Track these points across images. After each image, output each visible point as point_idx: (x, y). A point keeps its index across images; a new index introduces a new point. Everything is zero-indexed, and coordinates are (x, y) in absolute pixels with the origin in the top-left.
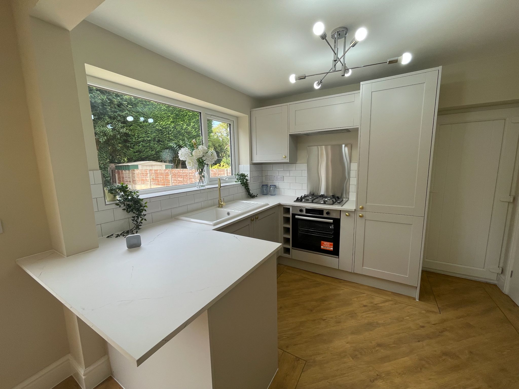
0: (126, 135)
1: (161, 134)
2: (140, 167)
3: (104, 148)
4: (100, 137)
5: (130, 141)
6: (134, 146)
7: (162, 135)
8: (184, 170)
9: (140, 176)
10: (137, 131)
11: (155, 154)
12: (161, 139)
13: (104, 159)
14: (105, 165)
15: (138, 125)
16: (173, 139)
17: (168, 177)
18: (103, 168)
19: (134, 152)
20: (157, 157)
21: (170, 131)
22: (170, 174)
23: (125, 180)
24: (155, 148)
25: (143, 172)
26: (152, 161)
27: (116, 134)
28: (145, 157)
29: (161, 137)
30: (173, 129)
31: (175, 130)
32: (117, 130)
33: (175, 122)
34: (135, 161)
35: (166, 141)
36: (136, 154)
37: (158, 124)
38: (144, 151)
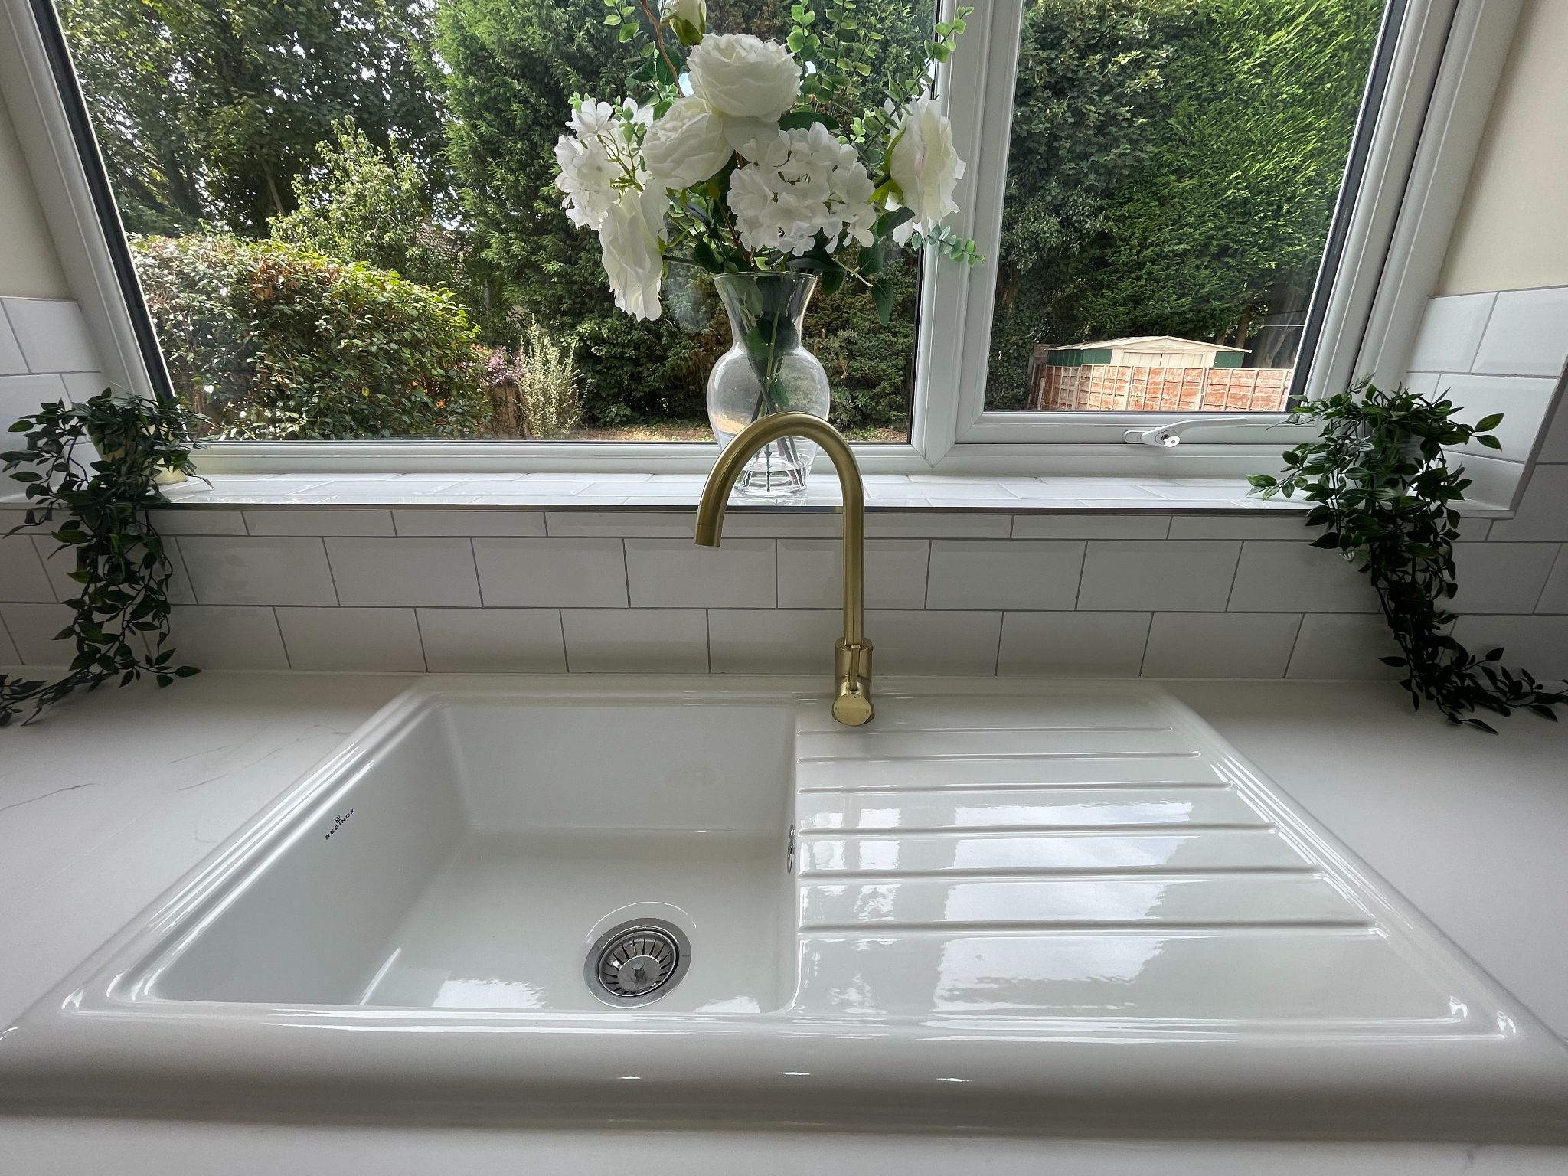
0: (1104, 239)
1: (1238, 223)
2: (1117, 358)
3: (1028, 294)
4: (1022, 256)
5: (1111, 261)
6: (1119, 278)
7: (1242, 223)
8: (1265, 374)
9: (1100, 390)
10: (1145, 221)
11: (1191, 310)
12: (1231, 245)
13: (1023, 328)
14: (1020, 348)
15: (1155, 195)
16: (1292, 239)
17: (1189, 400)
18: (1015, 358)
19: (1115, 304)
20: (1198, 321)
21: (1290, 200)
22: (1200, 388)
23: (1059, 401)
24: (1196, 284)
25: (1113, 374)
26: (1167, 337)
27: (1071, 239)
28: (1148, 322)
29: (1236, 235)
30: (1305, 190)
31: (1317, 192)
32: (1076, 224)
33: (1331, 150)
34: (1110, 338)
35: (1256, 250)
36: (1122, 309)
37: (1237, 177)
38: (1150, 298)
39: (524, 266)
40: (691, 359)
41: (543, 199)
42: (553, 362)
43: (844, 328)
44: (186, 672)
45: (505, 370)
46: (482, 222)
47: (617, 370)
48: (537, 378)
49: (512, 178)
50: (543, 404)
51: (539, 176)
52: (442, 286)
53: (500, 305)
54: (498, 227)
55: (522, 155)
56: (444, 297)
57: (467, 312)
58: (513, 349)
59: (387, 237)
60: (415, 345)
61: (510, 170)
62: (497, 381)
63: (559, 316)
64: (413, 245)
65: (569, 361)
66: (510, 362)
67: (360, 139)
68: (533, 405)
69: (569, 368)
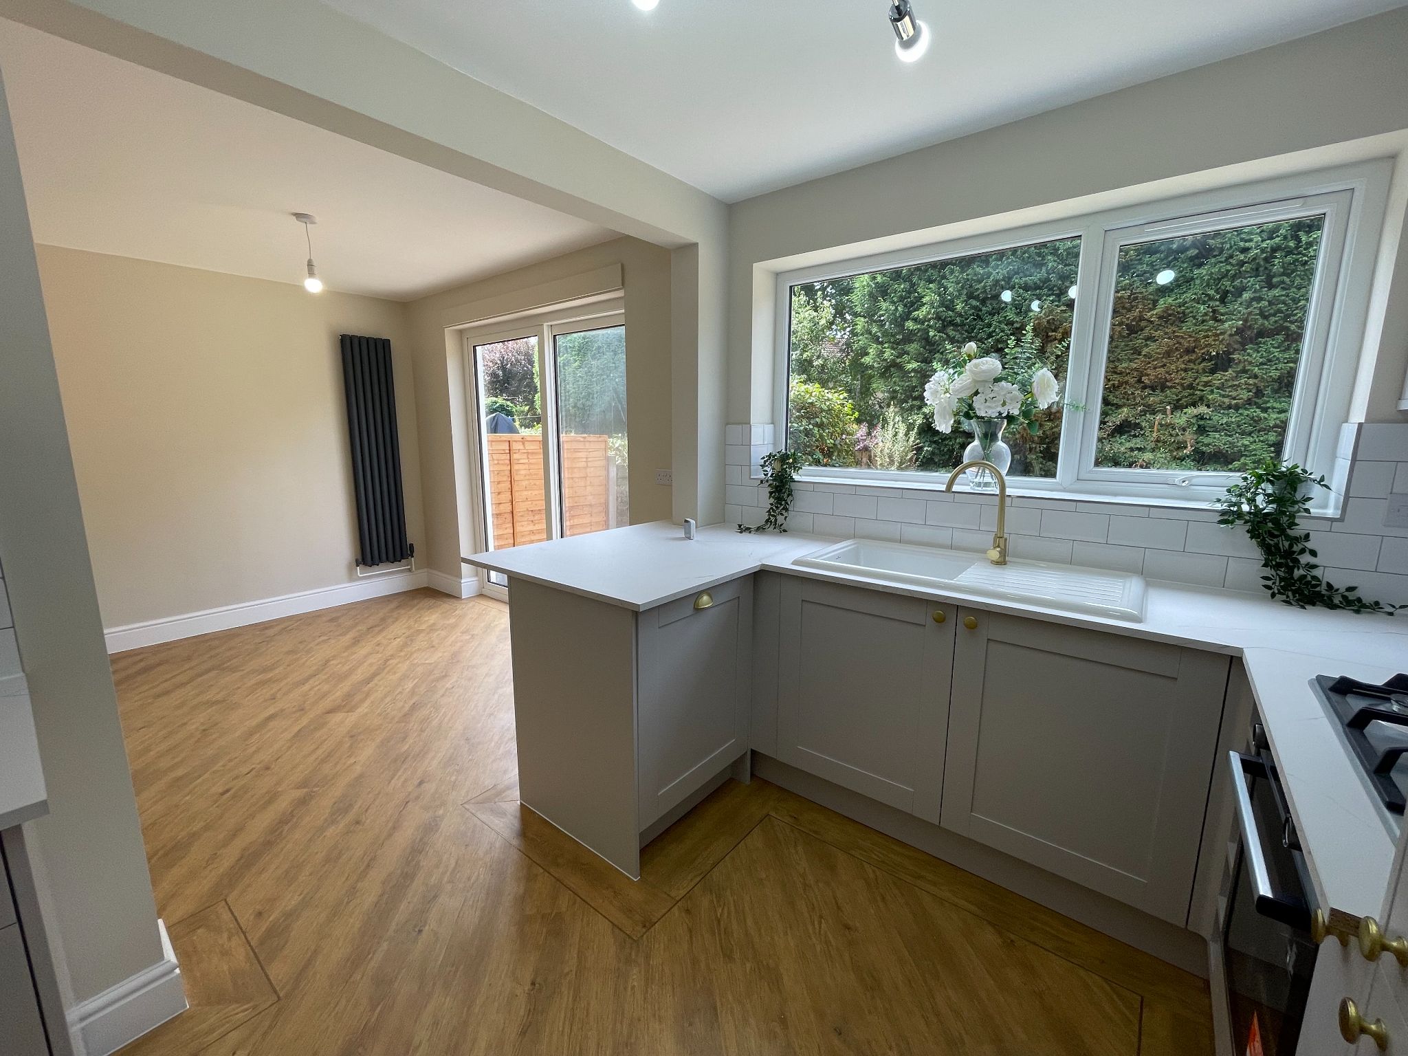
39: (891, 366)
40: (1019, 433)
41: (913, 319)
42: (901, 434)
43: (1194, 405)
44: (785, 531)
45: (865, 440)
46: (867, 338)
47: (950, 441)
48: (887, 446)
49: (893, 308)
50: (888, 465)
51: (912, 304)
52: (841, 391)
53: (866, 391)
54: (876, 340)
55: (903, 291)
56: (841, 397)
57: (852, 405)
58: (872, 426)
59: (805, 356)
60: (821, 426)
61: (893, 303)
62: (859, 447)
63: (910, 401)
64: (818, 357)
65: (913, 434)
66: (869, 434)
67: (802, 296)
68: (881, 464)
69: (912, 439)
